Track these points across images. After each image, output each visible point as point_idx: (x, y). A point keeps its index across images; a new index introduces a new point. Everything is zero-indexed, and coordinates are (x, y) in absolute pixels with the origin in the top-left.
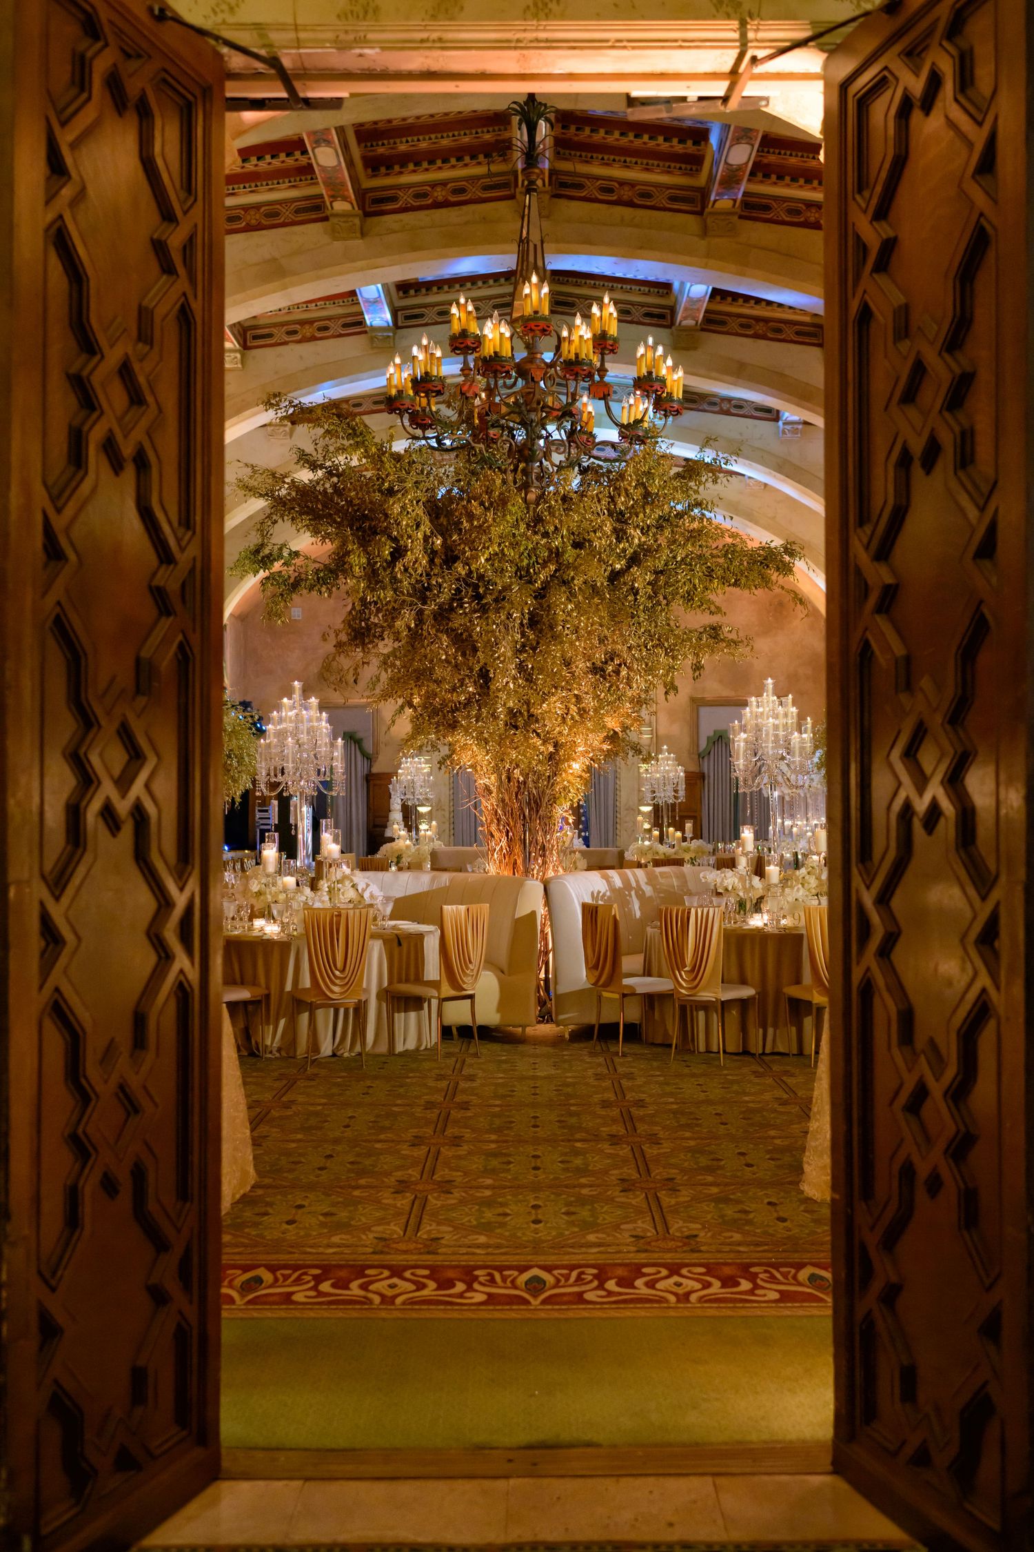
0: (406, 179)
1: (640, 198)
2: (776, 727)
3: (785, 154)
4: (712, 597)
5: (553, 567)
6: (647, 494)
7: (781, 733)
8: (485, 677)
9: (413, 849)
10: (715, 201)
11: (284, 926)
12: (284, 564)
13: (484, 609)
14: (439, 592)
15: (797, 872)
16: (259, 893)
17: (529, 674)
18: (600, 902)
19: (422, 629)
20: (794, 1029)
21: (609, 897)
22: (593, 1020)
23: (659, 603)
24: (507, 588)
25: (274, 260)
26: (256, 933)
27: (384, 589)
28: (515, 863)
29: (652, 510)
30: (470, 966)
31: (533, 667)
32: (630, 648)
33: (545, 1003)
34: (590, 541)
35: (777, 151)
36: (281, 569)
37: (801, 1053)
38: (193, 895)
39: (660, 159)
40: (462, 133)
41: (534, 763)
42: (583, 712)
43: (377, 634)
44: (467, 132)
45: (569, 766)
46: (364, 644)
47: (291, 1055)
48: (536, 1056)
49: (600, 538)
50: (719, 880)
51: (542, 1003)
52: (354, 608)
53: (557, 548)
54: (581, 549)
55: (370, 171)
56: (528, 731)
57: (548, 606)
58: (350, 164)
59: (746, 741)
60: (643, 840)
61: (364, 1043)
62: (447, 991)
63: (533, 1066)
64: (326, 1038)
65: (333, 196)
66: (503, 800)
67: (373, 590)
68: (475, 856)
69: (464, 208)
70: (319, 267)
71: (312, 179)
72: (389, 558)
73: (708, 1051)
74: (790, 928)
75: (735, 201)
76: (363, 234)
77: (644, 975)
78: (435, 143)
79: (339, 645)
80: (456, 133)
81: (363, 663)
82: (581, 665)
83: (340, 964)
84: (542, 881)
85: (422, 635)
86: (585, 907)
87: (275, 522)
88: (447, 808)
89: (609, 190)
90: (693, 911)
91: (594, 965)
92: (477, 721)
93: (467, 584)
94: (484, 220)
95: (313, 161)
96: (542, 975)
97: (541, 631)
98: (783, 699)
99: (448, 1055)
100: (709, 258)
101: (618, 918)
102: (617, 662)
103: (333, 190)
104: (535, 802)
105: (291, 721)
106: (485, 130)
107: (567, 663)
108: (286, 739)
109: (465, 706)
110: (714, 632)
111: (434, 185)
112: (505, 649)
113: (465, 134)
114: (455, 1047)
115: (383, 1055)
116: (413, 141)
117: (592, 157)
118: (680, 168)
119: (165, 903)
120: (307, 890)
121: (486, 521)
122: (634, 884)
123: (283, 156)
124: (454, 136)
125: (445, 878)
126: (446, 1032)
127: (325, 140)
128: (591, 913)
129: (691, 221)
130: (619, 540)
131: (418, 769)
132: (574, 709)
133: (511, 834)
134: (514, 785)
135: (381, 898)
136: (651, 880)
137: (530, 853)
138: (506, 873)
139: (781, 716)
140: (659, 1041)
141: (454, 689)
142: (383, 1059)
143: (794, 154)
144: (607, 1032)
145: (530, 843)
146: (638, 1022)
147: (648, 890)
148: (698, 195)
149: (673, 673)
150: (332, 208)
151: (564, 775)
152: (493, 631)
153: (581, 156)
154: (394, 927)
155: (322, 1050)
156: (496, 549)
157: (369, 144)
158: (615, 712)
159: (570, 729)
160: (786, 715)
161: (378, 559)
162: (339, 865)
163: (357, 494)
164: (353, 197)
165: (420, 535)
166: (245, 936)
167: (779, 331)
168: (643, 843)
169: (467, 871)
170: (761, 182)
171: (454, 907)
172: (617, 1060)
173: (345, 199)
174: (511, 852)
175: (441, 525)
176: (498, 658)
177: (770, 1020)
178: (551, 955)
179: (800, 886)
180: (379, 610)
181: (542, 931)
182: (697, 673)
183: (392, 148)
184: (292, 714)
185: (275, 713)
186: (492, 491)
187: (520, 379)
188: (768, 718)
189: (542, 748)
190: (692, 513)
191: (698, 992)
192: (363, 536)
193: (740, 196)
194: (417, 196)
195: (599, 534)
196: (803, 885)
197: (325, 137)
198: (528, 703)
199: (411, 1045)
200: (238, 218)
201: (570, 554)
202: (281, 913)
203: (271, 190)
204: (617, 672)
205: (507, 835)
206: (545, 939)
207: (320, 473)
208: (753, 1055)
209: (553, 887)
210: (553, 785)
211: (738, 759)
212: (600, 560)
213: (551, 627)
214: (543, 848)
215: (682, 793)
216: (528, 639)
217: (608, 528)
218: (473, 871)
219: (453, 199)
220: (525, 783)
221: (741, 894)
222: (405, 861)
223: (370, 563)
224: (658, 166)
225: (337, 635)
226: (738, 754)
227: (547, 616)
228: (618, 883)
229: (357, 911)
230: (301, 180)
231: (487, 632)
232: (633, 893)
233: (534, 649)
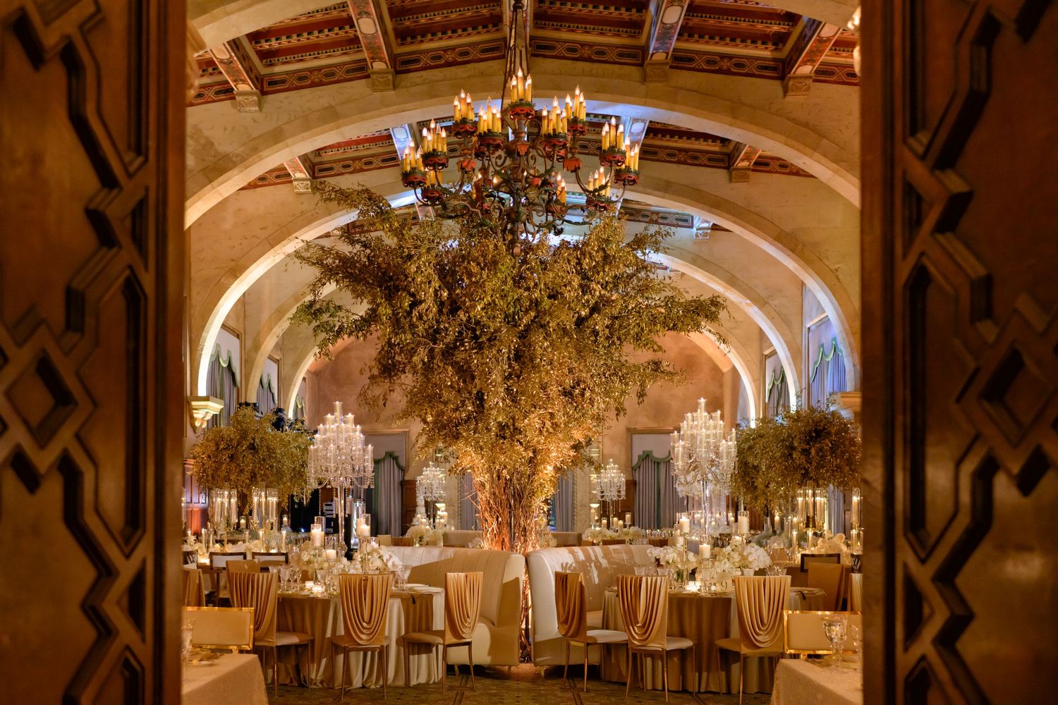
0: (426, 46)
1: (597, 55)
2: (708, 436)
3: (706, 17)
4: (656, 338)
5: (533, 314)
6: (606, 258)
7: (712, 441)
8: (480, 397)
9: (431, 532)
10: (653, 54)
11: (327, 586)
12: (330, 316)
13: (480, 347)
14: (446, 334)
15: (724, 549)
16: (309, 562)
17: (515, 397)
18: (568, 572)
19: (433, 363)
20: (723, 673)
21: (575, 568)
22: (563, 662)
23: (614, 343)
24: (498, 330)
25: (331, 107)
26: (306, 592)
27: (405, 334)
28: (503, 541)
29: (610, 269)
30: (468, 620)
31: (517, 391)
32: (592, 376)
33: (525, 647)
34: (561, 294)
35: (700, 15)
36: (328, 319)
37: (729, 692)
38: (144, 561)
39: (611, 26)
40: (466, 8)
41: (518, 465)
42: (555, 426)
43: (400, 369)
44: (470, 8)
45: (544, 468)
46: (390, 376)
47: (331, 686)
48: (518, 690)
49: (569, 291)
50: (662, 555)
51: (523, 647)
52: (383, 349)
53: (536, 299)
54: (555, 300)
55: (399, 40)
56: (513, 441)
57: (530, 344)
58: (385, 33)
59: (684, 447)
60: (595, 526)
61: (386, 679)
62: (450, 639)
63: (517, 699)
64: (357, 674)
65: (372, 58)
66: (494, 494)
67: (397, 334)
68: (474, 536)
69: (469, 66)
70: (364, 111)
71: (358, 47)
72: (408, 309)
73: (654, 689)
74: (720, 593)
75: (667, 54)
76: (395, 87)
77: (603, 628)
78: (446, 17)
79: (372, 378)
80: (462, 9)
81: (390, 391)
82: (554, 390)
83: (366, 617)
84: (523, 554)
85: (433, 368)
86: (557, 575)
87: (325, 284)
88: (456, 505)
89: (574, 50)
90: (644, 579)
91: (564, 621)
92: (475, 433)
93: (467, 328)
94: (482, 74)
95: (359, 33)
96: (524, 626)
97: (524, 363)
98: (713, 414)
99: (451, 688)
100: (646, 98)
101: (583, 583)
102: (582, 386)
103: (372, 53)
104: (519, 495)
105: (333, 432)
106: (483, 6)
107: (544, 387)
108: (329, 445)
109: (466, 422)
110: (657, 365)
111: (446, 50)
112: (496, 376)
113: (468, 10)
114: (456, 682)
115: (401, 688)
116: (430, 15)
117: (561, 26)
118: (627, 32)
119: (105, 571)
120: (345, 560)
121: (481, 278)
122: (593, 558)
123: (336, 30)
124: (460, 11)
125: (450, 552)
126: (450, 669)
127: (366, 13)
128: (562, 579)
129: (635, 72)
130: (584, 293)
131: (434, 475)
132: (548, 424)
133: (500, 519)
134: (502, 481)
135: (400, 567)
136: (606, 555)
137: (514, 533)
138: (496, 549)
139: (712, 427)
140: (614, 680)
141: (457, 409)
142: (401, 691)
143: (712, 16)
144: (575, 672)
145: (515, 526)
146: (597, 664)
147: (604, 563)
148: (640, 52)
149: (625, 396)
150: (372, 67)
151: (540, 474)
152: (487, 363)
153: (553, 25)
154: (411, 589)
155: (354, 683)
156: (489, 299)
157: (398, 19)
158: (580, 426)
159: (546, 439)
160: (715, 427)
161: (400, 310)
162: (369, 542)
163: (384, 259)
164: (387, 58)
165: (431, 290)
166: (297, 595)
167: (696, 158)
168: (595, 530)
169: (469, 547)
170: (687, 40)
171: (456, 574)
172: (583, 695)
173: (381, 60)
174: (500, 533)
175: (448, 282)
176: (491, 383)
177: (704, 665)
178: (530, 611)
179: (726, 560)
180: (401, 351)
181: (524, 593)
182: (641, 399)
183: (416, 22)
184: (334, 426)
185: (321, 425)
186: (486, 254)
187: (508, 158)
188: (701, 429)
189: (524, 454)
190: (639, 275)
191: (648, 643)
192: (390, 294)
193: (671, 50)
194: (434, 58)
195: (568, 288)
196: (728, 559)
197: (366, 10)
198: (513, 418)
199: (423, 680)
200: (306, 78)
201: (546, 303)
202: (324, 577)
203: (329, 56)
204: (583, 395)
205: (497, 520)
206: (526, 598)
207: (358, 247)
208: (691, 693)
209: (532, 560)
210: (532, 482)
211: (677, 461)
212: (570, 308)
213: (532, 360)
214: (525, 529)
215: (623, 493)
216: (514, 370)
217: (575, 284)
218: (473, 547)
219: (459, 60)
220: (511, 480)
221: (679, 566)
222: (425, 539)
223: (395, 314)
224: (610, 30)
225: (371, 370)
226: (677, 458)
227: (529, 351)
228: (581, 557)
229: (381, 576)
230: (350, 49)
231: (482, 364)
232: (593, 565)
233: (518, 377)
